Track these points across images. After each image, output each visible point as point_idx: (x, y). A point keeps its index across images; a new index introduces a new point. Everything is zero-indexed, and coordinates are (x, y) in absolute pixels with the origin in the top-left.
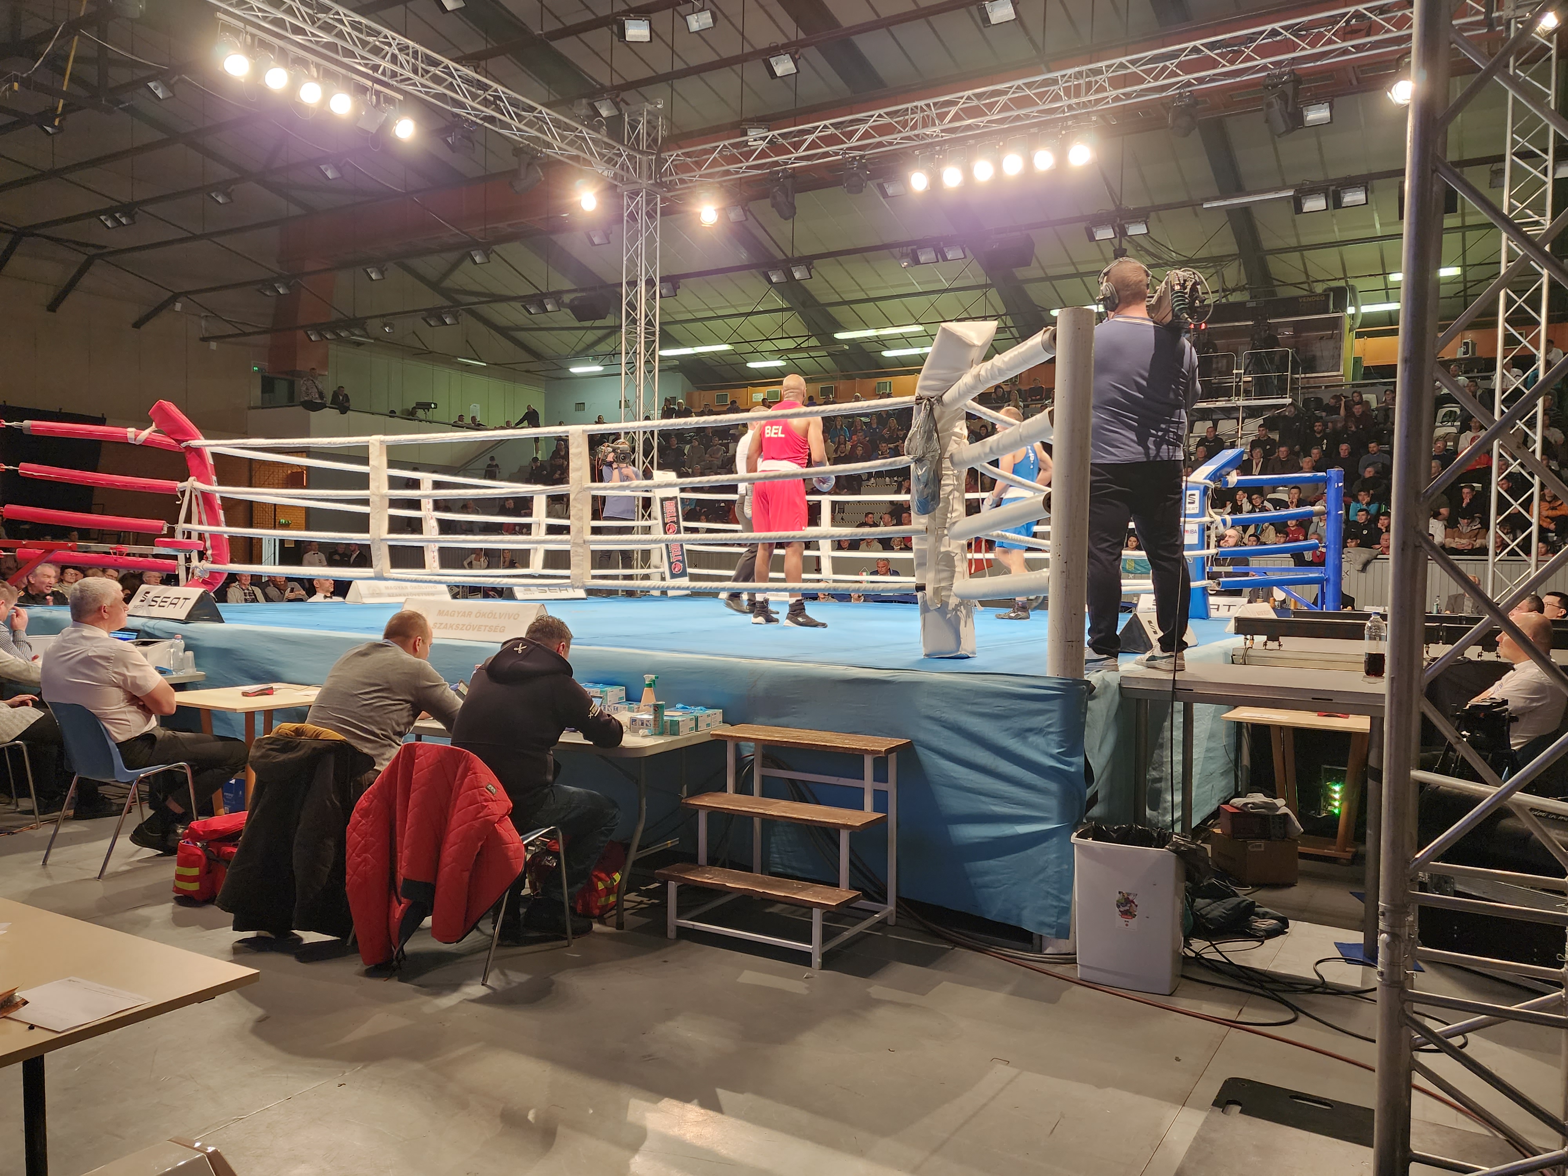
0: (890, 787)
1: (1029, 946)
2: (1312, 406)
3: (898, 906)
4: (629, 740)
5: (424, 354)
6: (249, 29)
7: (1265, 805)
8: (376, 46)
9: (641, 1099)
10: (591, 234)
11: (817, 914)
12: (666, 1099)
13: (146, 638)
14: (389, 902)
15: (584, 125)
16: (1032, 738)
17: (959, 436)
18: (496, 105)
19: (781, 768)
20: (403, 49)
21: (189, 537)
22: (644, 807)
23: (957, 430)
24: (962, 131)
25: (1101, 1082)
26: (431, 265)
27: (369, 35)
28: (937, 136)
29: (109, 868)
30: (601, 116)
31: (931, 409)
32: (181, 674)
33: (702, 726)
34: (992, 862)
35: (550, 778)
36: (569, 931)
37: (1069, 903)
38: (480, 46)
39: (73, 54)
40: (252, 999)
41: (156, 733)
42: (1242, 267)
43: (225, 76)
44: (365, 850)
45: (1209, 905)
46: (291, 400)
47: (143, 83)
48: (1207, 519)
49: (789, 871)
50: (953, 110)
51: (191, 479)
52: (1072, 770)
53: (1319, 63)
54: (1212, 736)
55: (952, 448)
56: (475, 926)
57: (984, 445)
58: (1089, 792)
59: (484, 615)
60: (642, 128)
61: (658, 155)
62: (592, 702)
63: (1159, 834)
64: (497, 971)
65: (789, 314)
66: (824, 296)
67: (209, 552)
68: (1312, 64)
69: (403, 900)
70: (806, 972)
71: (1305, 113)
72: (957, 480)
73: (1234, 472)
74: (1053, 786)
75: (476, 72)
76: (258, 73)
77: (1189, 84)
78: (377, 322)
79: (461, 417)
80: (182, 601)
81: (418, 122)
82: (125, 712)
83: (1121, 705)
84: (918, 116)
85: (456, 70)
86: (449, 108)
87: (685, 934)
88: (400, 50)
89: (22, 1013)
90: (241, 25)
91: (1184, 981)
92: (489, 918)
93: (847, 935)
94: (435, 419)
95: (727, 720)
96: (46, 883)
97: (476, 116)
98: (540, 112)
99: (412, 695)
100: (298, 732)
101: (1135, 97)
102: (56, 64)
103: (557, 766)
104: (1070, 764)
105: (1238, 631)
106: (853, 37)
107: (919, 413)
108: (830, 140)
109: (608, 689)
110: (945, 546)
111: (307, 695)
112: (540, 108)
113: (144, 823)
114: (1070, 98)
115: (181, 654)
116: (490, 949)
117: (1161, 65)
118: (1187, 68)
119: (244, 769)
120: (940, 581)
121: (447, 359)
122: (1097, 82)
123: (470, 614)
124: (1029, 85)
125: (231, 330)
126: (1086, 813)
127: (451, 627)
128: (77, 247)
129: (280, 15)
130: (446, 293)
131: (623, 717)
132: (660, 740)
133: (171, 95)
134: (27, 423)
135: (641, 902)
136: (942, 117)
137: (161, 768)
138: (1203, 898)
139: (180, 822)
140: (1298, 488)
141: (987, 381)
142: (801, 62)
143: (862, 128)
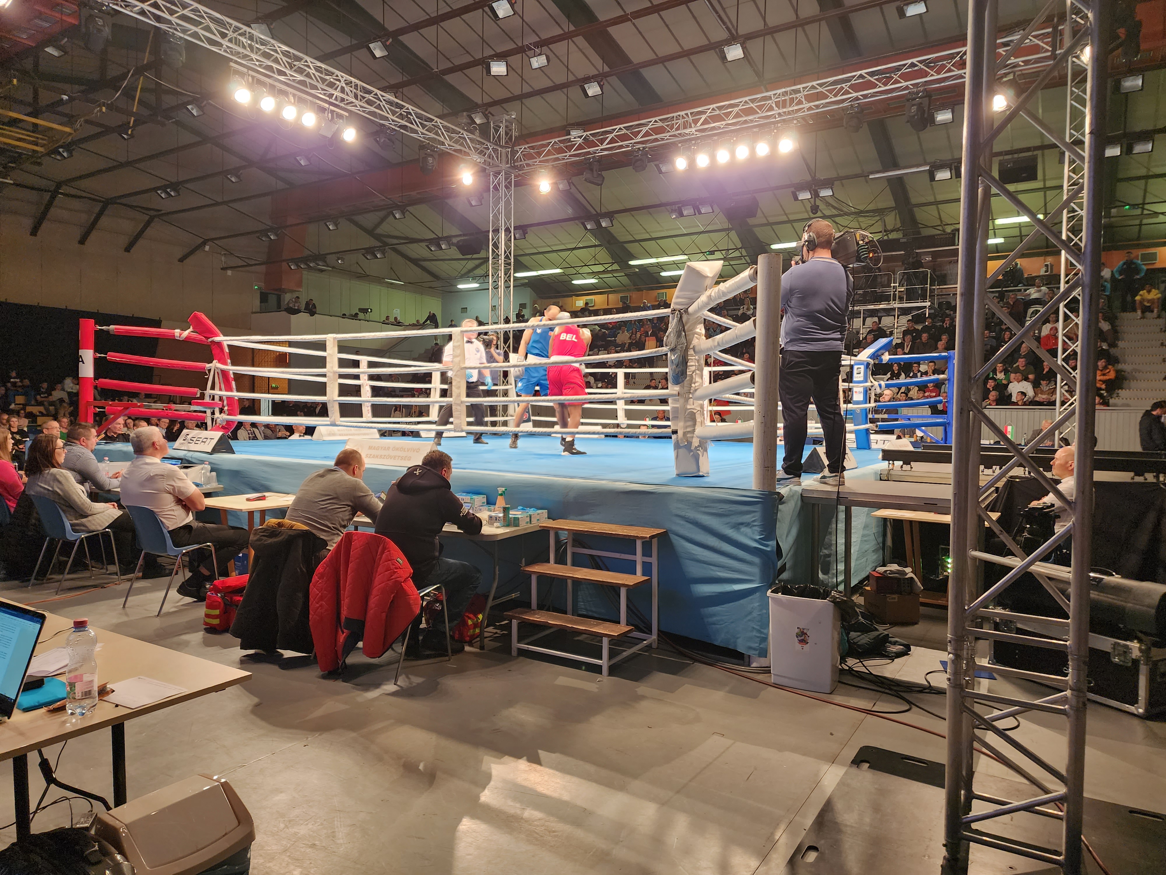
0: (654, 560)
1: (742, 662)
2: (944, 307)
3: (659, 635)
4: (487, 530)
5: (363, 277)
6: (250, 72)
7: (898, 572)
8: (331, 81)
9: (491, 756)
10: (470, 199)
11: (605, 641)
12: (507, 756)
13: (186, 464)
14: (337, 631)
15: (465, 130)
16: (743, 529)
17: (699, 334)
18: (408, 118)
19: (584, 547)
20: (348, 83)
21: (213, 399)
22: (497, 572)
23: (698, 330)
24: (709, 131)
25: (781, 748)
26: (369, 220)
27: (327, 75)
28: (693, 134)
29: (163, 611)
30: (475, 123)
31: (681, 317)
32: (208, 486)
33: (534, 521)
34: (718, 608)
35: (437, 554)
36: (450, 651)
37: (767, 634)
38: (397, 78)
39: (140, 87)
40: (250, 690)
41: (192, 525)
42: (898, 216)
43: (236, 104)
44: (322, 598)
45: (859, 636)
46: (279, 308)
47: (184, 105)
48: (869, 384)
49: (590, 614)
50: (704, 117)
51: (215, 361)
52: (768, 549)
53: (943, 84)
54: (866, 527)
55: (695, 342)
56: (390, 647)
57: (714, 341)
58: (780, 564)
59: (397, 449)
60: (502, 131)
61: (512, 148)
62: (462, 505)
63: (824, 590)
64: (404, 676)
65: (598, 249)
66: (622, 236)
67: (226, 408)
68: (938, 85)
69: (345, 631)
70: (599, 677)
71: (936, 116)
72: (698, 362)
73: (887, 353)
74: (756, 560)
75: (396, 97)
76: (256, 101)
77: (857, 99)
78: (334, 256)
79: (387, 318)
80: (209, 440)
81: (358, 130)
82: (173, 510)
83: (802, 507)
84: (680, 121)
85: (382, 96)
86: (378, 120)
87: (523, 653)
88: (346, 84)
89: (111, 697)
90: (245, 70)
91: (840, 684)
92: (399, 642)
93: (625, 654)
94: (371, 319)
95: (551, 517)
96: (125, 619)
97: (395, 125)
98: (436, 122)
99: (351, 501)
100: (280, 525)
101: (822, 108)
102: (129, 94)
103: (441, 546)
104: (767, 546)
105: (884, 459)
106: (641, 70)
107: (673, 319)
108: (624, 138)
109: (475, 497)
110: (690, 405)
111: (286, 500)
112: (436, 119)
113: (186, 581)
114: (779, 109)
115: (208, 474)
116: (399, 662)
117: (839, 86)
118: (856, 88)
119: (247, 548)
120: (686, 427)
121: (379, 280)
122: (797, 98)
123: (389, 448)
124: (753, 101)
125: (240, 263)
126: (778, 577)
127: (377, 457)
128: (142, 211)
129: (270, 64)
130: (378, 237)
131: (484, 515)
132: (507, 530)
133: (201, 113)
134: (112, 327)
135: (496, 633)
136: (696, 122)
137: (196, 546)
138: (855, 632)
139: (208, 581)
140: (934, 362)
141: (715, 300)
142: (606, 87)
143: (644, 129)
